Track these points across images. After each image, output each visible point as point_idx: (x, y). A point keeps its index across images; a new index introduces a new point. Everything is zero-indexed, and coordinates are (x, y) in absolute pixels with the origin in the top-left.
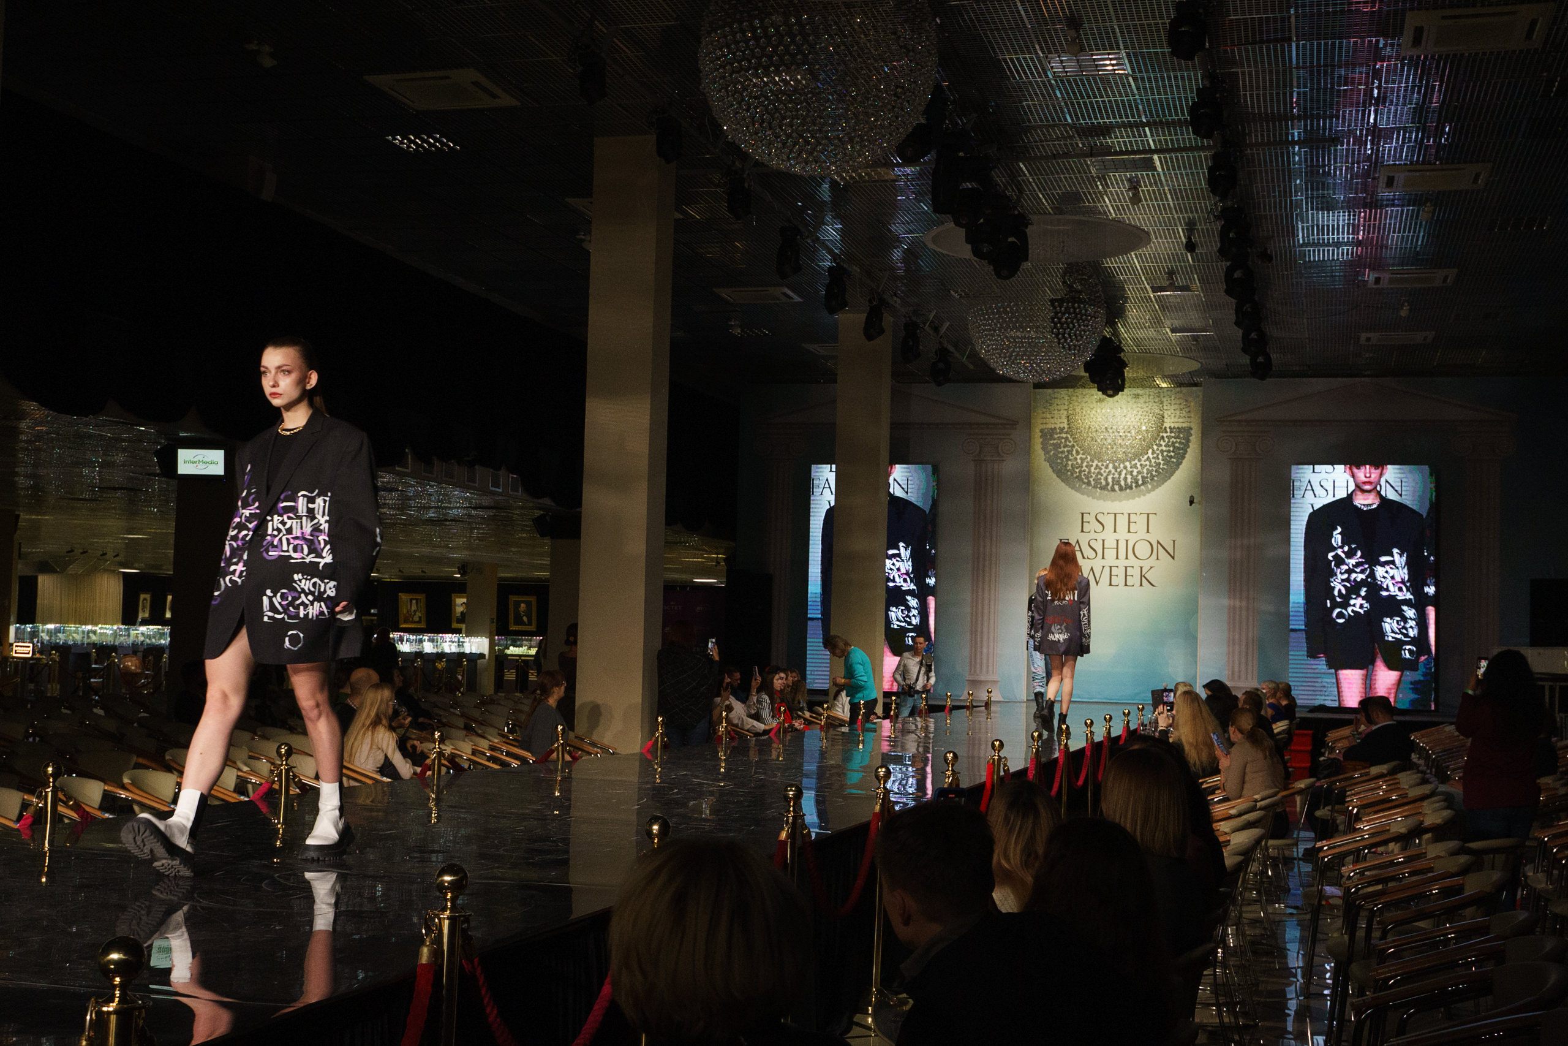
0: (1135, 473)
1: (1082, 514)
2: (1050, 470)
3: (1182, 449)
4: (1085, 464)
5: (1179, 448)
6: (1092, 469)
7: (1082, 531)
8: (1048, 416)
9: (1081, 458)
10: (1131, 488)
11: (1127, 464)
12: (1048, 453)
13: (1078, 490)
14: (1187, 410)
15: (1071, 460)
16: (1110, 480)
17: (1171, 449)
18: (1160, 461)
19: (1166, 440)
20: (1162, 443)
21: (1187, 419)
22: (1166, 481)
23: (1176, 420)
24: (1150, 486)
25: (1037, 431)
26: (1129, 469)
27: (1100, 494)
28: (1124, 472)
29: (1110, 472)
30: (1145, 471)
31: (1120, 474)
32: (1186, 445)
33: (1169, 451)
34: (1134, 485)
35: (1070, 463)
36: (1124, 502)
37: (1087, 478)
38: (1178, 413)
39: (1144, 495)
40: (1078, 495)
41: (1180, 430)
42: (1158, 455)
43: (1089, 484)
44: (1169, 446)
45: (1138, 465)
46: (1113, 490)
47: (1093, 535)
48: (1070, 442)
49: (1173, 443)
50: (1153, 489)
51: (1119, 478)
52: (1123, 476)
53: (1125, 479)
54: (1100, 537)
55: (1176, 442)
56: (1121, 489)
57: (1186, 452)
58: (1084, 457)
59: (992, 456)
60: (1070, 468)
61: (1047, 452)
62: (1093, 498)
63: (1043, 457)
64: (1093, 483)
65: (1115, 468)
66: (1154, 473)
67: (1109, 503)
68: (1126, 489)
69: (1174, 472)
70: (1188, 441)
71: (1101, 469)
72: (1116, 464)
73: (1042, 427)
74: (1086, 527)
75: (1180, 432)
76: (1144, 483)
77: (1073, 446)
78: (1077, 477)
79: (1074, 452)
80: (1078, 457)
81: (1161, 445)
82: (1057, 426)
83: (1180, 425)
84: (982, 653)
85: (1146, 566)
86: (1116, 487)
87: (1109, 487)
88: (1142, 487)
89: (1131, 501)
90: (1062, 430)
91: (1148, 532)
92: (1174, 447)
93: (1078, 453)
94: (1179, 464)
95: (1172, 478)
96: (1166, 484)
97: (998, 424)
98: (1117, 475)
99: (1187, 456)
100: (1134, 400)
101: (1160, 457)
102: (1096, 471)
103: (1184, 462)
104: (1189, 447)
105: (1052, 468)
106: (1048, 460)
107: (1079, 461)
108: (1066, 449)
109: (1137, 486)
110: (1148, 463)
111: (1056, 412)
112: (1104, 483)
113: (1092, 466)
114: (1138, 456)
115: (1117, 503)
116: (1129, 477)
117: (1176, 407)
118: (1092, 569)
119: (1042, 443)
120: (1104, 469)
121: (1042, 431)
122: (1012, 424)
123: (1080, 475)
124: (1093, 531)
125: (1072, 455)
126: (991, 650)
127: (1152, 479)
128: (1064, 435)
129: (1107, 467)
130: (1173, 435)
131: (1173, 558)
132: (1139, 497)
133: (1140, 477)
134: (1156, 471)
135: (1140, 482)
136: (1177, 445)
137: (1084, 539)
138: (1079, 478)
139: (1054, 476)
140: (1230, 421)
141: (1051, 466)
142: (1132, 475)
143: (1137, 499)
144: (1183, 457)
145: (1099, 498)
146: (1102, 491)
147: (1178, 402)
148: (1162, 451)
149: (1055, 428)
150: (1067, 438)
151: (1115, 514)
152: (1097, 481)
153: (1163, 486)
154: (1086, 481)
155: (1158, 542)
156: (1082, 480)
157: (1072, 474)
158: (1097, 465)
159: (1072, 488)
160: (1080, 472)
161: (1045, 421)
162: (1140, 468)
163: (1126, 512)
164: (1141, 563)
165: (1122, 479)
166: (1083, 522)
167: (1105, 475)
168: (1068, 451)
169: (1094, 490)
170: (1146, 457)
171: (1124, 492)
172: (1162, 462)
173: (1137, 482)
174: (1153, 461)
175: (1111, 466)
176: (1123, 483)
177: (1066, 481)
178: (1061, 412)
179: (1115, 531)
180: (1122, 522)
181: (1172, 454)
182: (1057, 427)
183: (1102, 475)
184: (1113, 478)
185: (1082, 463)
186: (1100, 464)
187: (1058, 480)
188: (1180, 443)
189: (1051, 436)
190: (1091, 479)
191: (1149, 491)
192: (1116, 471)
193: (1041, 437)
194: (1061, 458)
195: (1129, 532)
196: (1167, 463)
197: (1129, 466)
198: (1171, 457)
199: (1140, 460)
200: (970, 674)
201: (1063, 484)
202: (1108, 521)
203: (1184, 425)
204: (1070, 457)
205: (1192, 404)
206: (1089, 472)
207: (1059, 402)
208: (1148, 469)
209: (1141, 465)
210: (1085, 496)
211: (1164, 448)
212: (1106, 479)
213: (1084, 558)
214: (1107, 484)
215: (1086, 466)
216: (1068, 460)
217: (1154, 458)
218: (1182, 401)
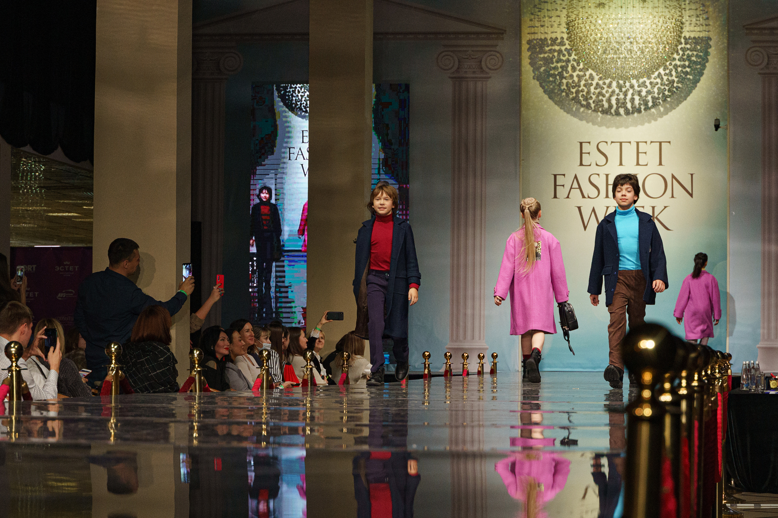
0: (644, 94)
1: (581, 143)
2: (541, 90)
3: (700, 63)
4: (583, 83)
5: (695, 63)
6: (592, 89)
7: (581, 164)
8: (538, 24)
9: (578, 76)
10: (639, 111)
11: (634, 82)
12: (538, 69)
13: (575, 115)
14: (705, 16)
15: (565, 78)
16: (614, 102)
17: (687, 63)
18: (674, 78)
19: (681, 52)
20: (675, 56)
21: (704, 28)
22: (680, 102)
23: (692, 28)
24: (662, 109)
25: (524, 42)
26: (636, 88)
27: (602, 118)
28: (631, 91)
29: (613, 92)
30: (656, 90)
31: (625, 95)
32: (705, 59)
33: (684, 66)
34: (643, 107)
35: (564, 81)
36: (631, 129)
37: (586, 99)
38: (694, 20)
39: (656, 120)
40: (575, 120)
41: (697, 41)
42: (671, 71)
43: (588, 106)
44: (684, 60)
45: (648, 83)
46: (618, 114)
47: (594, 169)
48: (564, 55)
49: (689, 57)
50: (666, 112)
51: (625, 99)
52: (629, 96)
53: (632, 100)
54: (602, 171)
55: (692, 55)
56: (627, 113)
57: (704, 67)
58: (581, 73)
59: (474, 72)
60: (564, 87)
61: (536, 68)
62: (594, 124)
63: (533, 75)
64: (593, 105)
65: (620, 87)
66: (666, 93)
67: (613, 129)
68: (633, 113)
69: (690, 92)
70: (707, 54)
71: (602, 88)
72: (621, 82)
73: (529, 37)
74: (586, 159)
75: (696, 43)
76: (655, 105)
77: (568, 61)
78: (573, 99)
79: (569, 68)
80: (575, 74)
81: (674, 59)
82: (548, 36)
83: (697, 35)
84: (465, 314)
85: (659, 204)
86: (622, 111)
87: (613, 111)
88: (653, 110)
89: (640, 127)
90: (554, 40)
91: (660, 164)
92: (690, 60)
93: (574, 69)
94: (696, 82)
95: (688, 98)
96: (681, 106)
97: (481, 33)
98: (622, 96)
99: (705, 72)
100: (641, 5)
101: (674, 73)
102: (598, 90)
103: (702, 79)
104: (707, 61)
105: (543, 87)
106: (538, 78)
107: (576, 79)
108: (559, 65)
109: (647, 108)
110: (658, 80)
111: (547, 18)
112: (606, 105)
113: (592, 85)
114: (648, 73)
115: (622, 130)
116: (637, 98)
117: (692, 12)
118: (594, 210)
119: (530, 58)
120: (606, 89)
121: (529, 42)
122: (500, 33)
123: (577, 96)
124: (594, 165)
125: (567, 72)
126: (477, 312)
127: (665, 100)
128: (557, 48)
129: (610, 86)
130: (688, 46)
131: (691, 195)
132: (649, 122)
133: (649, 98)
134: (669, 91)
135: (650, 104)
136: (694, 58)
137: (583, 174)
138: (576, 99)
139: (546, 97)
140: (759, 29)
141: (541, 86)
142: (639, 95)
143: (647, 124)
144: (701, 74)
145: (600, 125)
146: (605, 115)
147: (693, 7)
148: (676, 67)
149: (546, 39)
150: (560, 52)
151: (621, 143)
152: (598, 103)
153: (678, 109)
154: (584, 103)
155: (673, 177)
156: (579, 102)
157: (567, 95)
158: (597, 84)
159: (568, 112)
160: (577, 92)
161: (533, 30)
162: (649, 87)
163: (633, 140)
164: (653, 202)
165: (628, 101)
166: (581, 153)
167: (607, 95)
168: (562, 67)
169: (594, 114)
170: (656, 74)
171: (630, 118)
172: (676, 80)
173: (646, 103)
174: (665, 78)
175: (614, 84)
176: (629, 105)
177: (560, 103)
178: (553, 19)
179: (621, 164)
180: (629, 152)
181: (688, 70)
182: (549, 38)
183: (604, 96)
184: (617, 100)
185: (579, 81)
186: (601, 82)
187: (551, 102)
188: (697, 56)
189: (541, 47)
190: (591, 101)
191: (661, 115)
192: (621, 90)
193: (529, 50)
194: (554, 76)
195: (638, 164)
196: (682, 80)
197: (636, 85)
198: (687, 73)
199: (649, 77)
200: (452, 340)
201: (557, 108)
202: (612, 151)
203: (702, 35)
204: (565, 74)
205: (711, 9)
206: (588, 92)
207: (549, 6)
208: (659, 88)
209: (651, 83)
210: (584, 122)
211: (678, 63)
212: (609, 101)
213: (583, 197)
214: (611, 106)
215: (585, 85)
216: (562, 77)
217: (666, 74)
218: (698, 6)
